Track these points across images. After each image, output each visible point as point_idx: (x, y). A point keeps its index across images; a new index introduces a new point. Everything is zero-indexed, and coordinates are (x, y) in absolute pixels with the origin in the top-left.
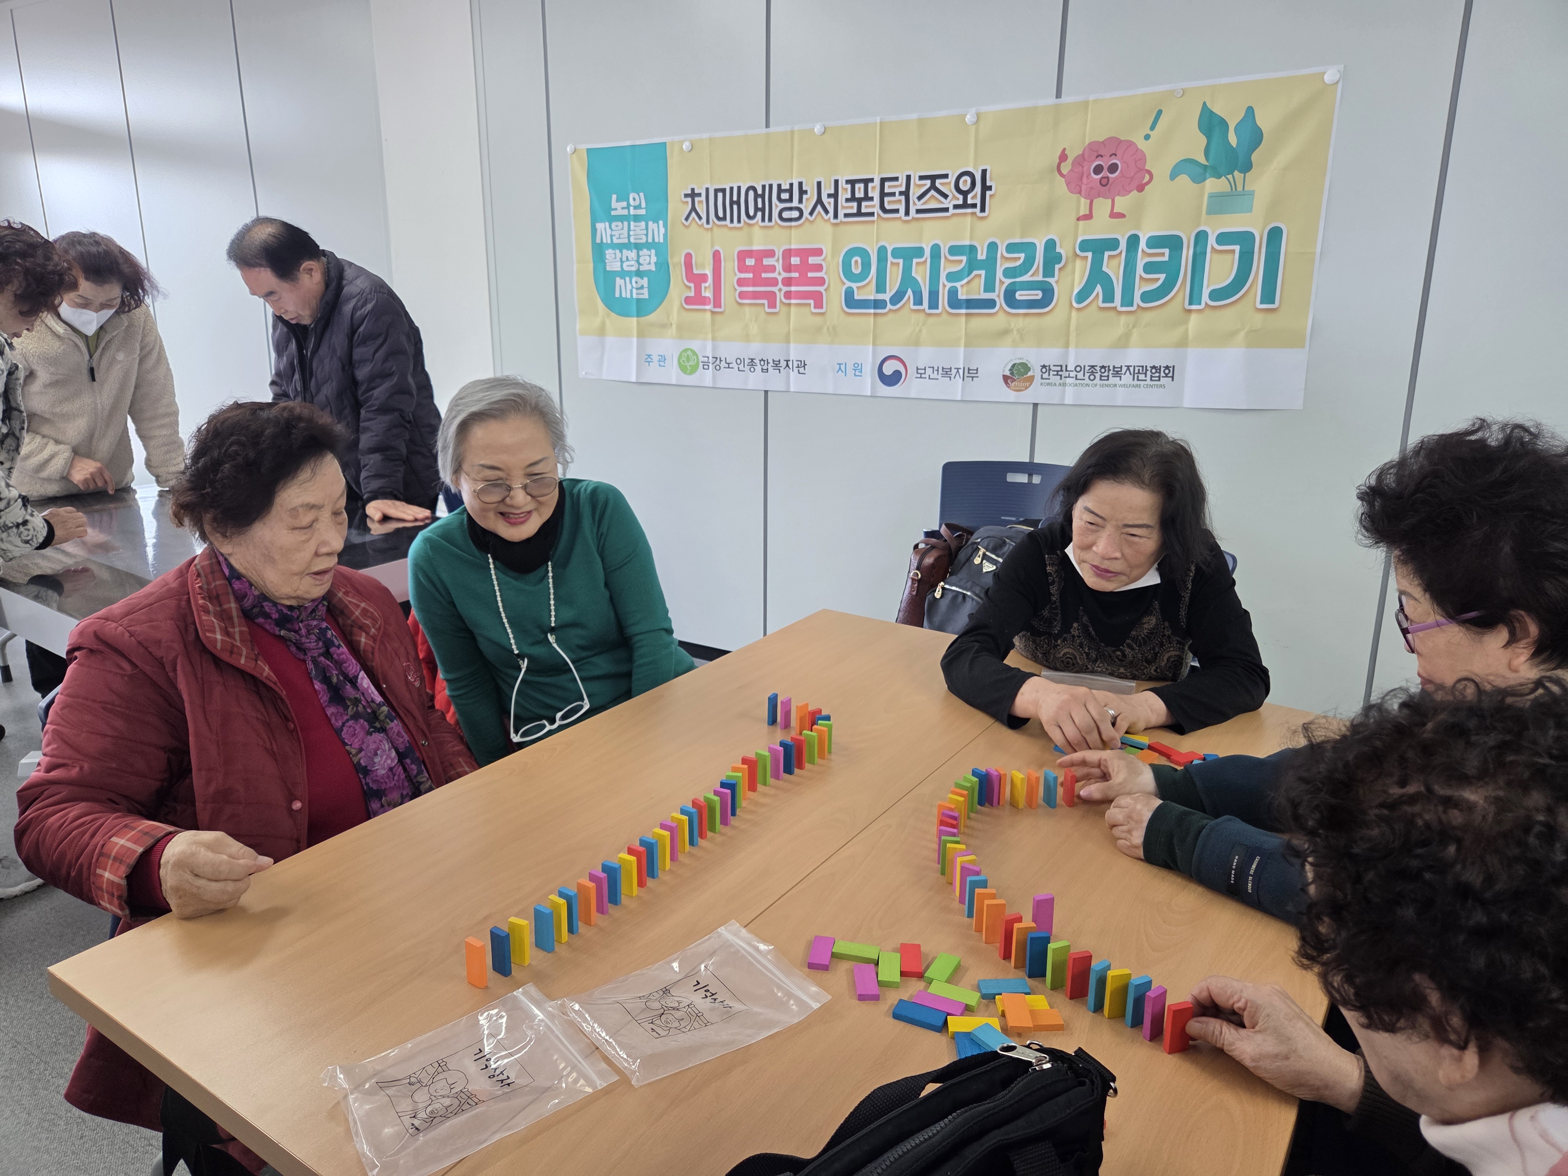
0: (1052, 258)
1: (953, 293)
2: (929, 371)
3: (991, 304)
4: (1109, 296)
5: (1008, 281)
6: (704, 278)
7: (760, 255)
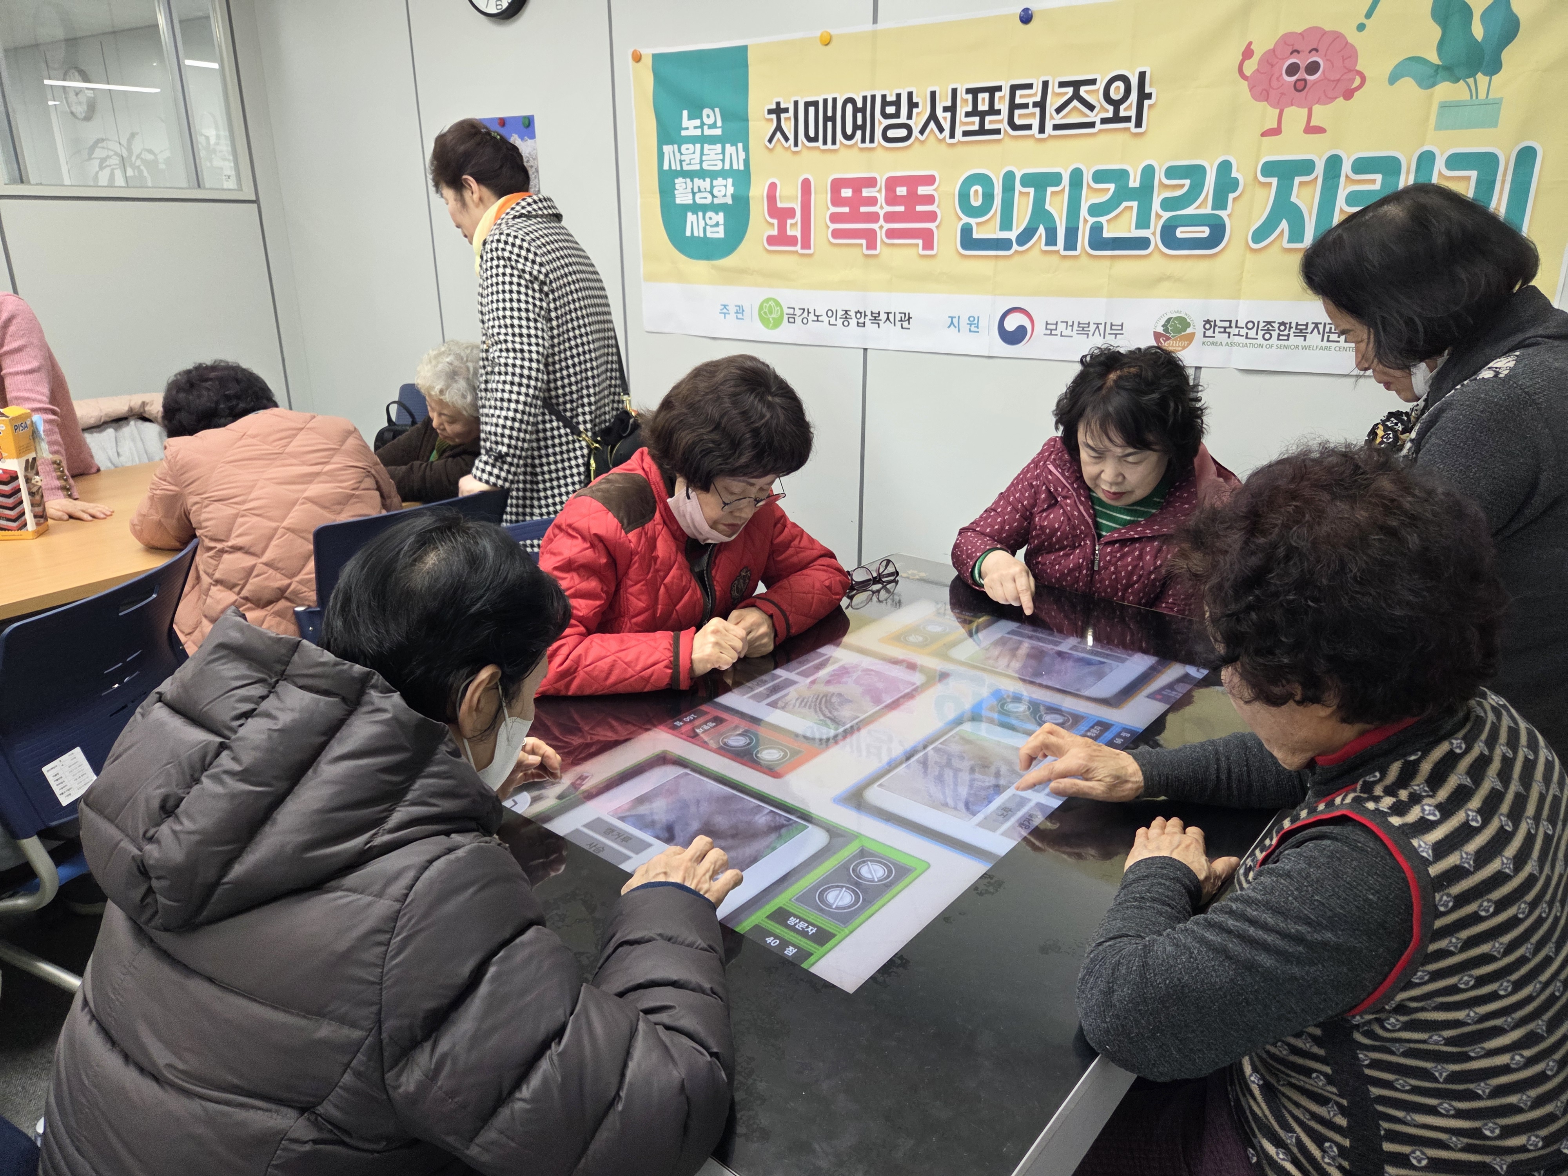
0: (1226, 185)
1: (1097, 230)
2: (1061, 327)
3: (1142, 243)
4: (1296, 235)
5: (1167, 215)
6: (791, 212)
7: (858, 184)
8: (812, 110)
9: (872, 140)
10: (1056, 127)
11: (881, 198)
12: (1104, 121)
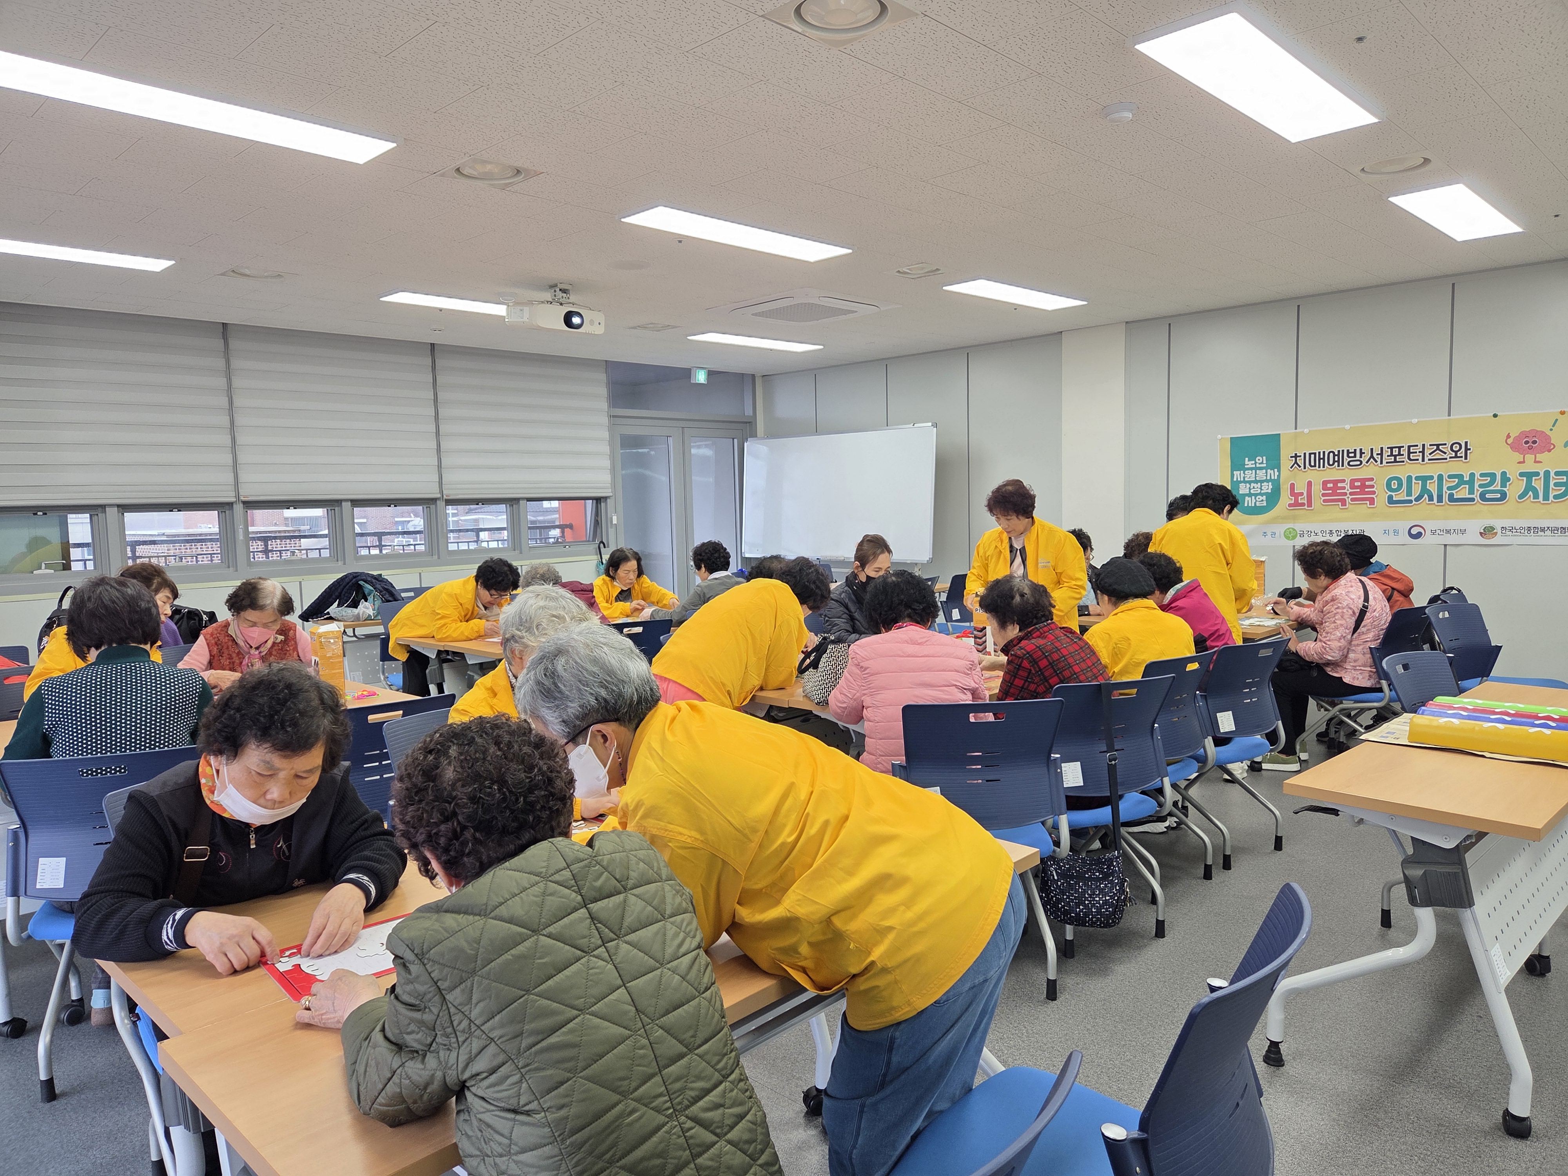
0: (1505, 479)
1: (1451, 495)
2: (1438, 531)
3: (1473, 500)
4: (1536, 496)
5: (1481, 490)
6: (1302, 494)
7: (1335, 482)
8: (1313, 456)
9: (1343, 466)
10: (1429, 460)
11: (1348, 487)
12: (1450, 458)
